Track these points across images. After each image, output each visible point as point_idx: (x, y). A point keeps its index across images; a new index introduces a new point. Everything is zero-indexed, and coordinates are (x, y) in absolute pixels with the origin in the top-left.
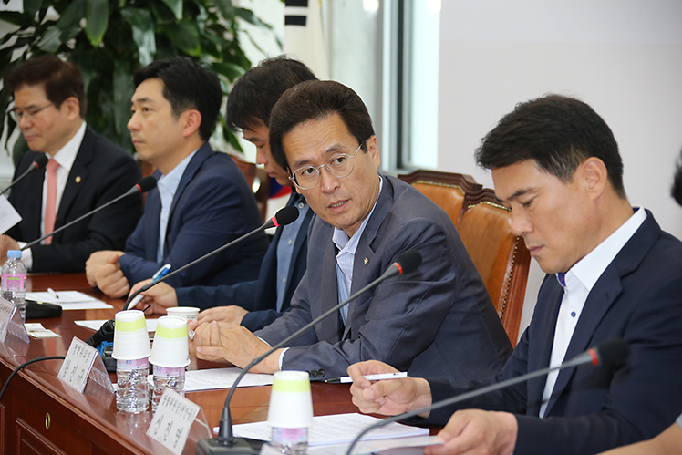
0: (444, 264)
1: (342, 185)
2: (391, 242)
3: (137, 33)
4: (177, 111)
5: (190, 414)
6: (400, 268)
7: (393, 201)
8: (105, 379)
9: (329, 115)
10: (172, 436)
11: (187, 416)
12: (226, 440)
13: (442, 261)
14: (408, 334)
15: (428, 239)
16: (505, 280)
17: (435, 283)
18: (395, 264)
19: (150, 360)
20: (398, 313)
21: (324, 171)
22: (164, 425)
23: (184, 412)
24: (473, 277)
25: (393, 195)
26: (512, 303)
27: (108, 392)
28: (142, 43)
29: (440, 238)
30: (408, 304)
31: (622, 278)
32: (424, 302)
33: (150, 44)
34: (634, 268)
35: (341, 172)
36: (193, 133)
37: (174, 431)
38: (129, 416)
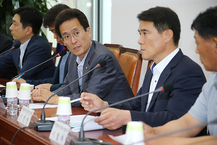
0: (112, 68)
1: (78, 42)
2: (95, 61)
3: (13, 2)
5: (31, 113)
6: (100, 66)
7: (95, 49)
8: (3, 105)
9: (74, 19)
10: (25, 120)
11: (30, 114)
12: (43, 120)
13: (112, 67)
14: (102, 90)
15: (107, 60)
16: (133, 76)
17: (110, 74)
18: (98, 64)
19: (18, 98)
20: (98, 84)
21: (72, 37)
22: (23, 117)
23: (29, 113)
24: (121, 72)
25: (95, 47)
26: (135, 84)
27: (4, 110)
28: (15, 5)
29: (111, 60)
30: (101, 81)
31: (171, 69)
32: (107, 80)
33: (17, 5)
34: (175, 66)
35: (77, 37)
37: (26, 119)
38: (11, 116)
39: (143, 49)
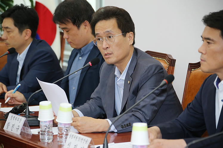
4: (21, 30)
6: (167, 82)
8: (27, 129)
11: (85, 142)
27: (28, 134)
29: (162, 70)
36: (29, 38)
39: (203, 59)
